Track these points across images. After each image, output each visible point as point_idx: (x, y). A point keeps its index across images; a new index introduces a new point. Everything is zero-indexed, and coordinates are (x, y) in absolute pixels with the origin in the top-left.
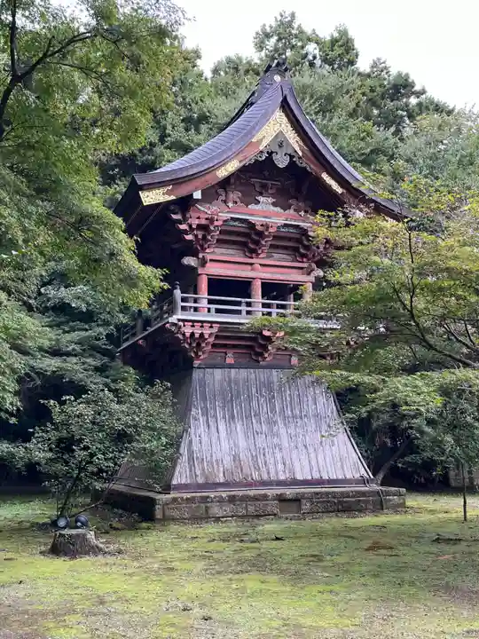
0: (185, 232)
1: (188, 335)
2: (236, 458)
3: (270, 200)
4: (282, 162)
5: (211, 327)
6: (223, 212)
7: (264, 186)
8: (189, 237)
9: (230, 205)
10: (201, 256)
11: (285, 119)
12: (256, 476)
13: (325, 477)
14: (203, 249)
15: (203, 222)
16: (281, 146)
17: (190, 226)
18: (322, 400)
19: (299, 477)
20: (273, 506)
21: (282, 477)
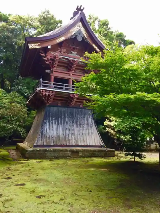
0: (46, 61)
1: (44, 95)
2: (59, 137)
3: (76, 53)
4: (80, 39)
5: (53, 93)
6: (60, 55)
7: (74, 48)
8: (47, 63)
9: (62, 53)
10: (52, 70)
11: (82, 25)
12: (64, 143)
13: (88, 144)
14: (53, 67)
15: (52, 58)
16: (79, 34)
17: (48, 58)
18: (89, 119)
19: (80, 144)
20: (69, 154)
21: (74, 144)
